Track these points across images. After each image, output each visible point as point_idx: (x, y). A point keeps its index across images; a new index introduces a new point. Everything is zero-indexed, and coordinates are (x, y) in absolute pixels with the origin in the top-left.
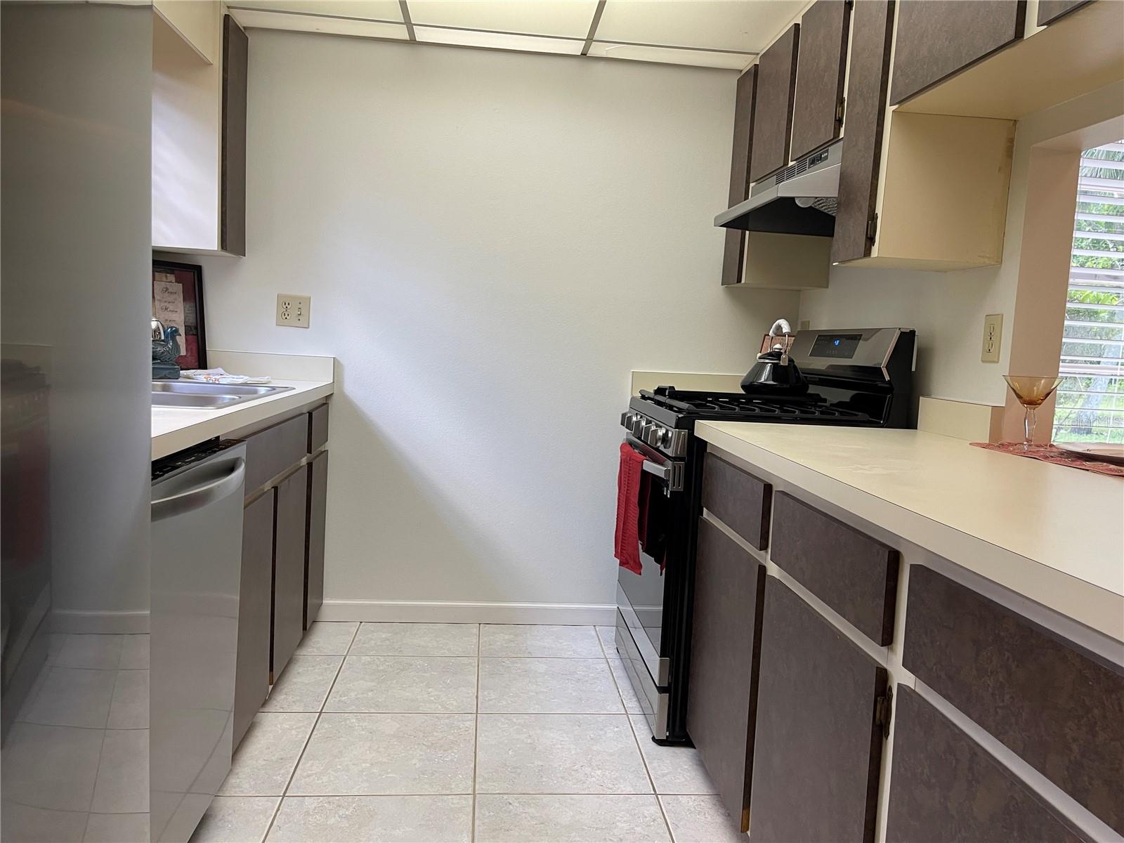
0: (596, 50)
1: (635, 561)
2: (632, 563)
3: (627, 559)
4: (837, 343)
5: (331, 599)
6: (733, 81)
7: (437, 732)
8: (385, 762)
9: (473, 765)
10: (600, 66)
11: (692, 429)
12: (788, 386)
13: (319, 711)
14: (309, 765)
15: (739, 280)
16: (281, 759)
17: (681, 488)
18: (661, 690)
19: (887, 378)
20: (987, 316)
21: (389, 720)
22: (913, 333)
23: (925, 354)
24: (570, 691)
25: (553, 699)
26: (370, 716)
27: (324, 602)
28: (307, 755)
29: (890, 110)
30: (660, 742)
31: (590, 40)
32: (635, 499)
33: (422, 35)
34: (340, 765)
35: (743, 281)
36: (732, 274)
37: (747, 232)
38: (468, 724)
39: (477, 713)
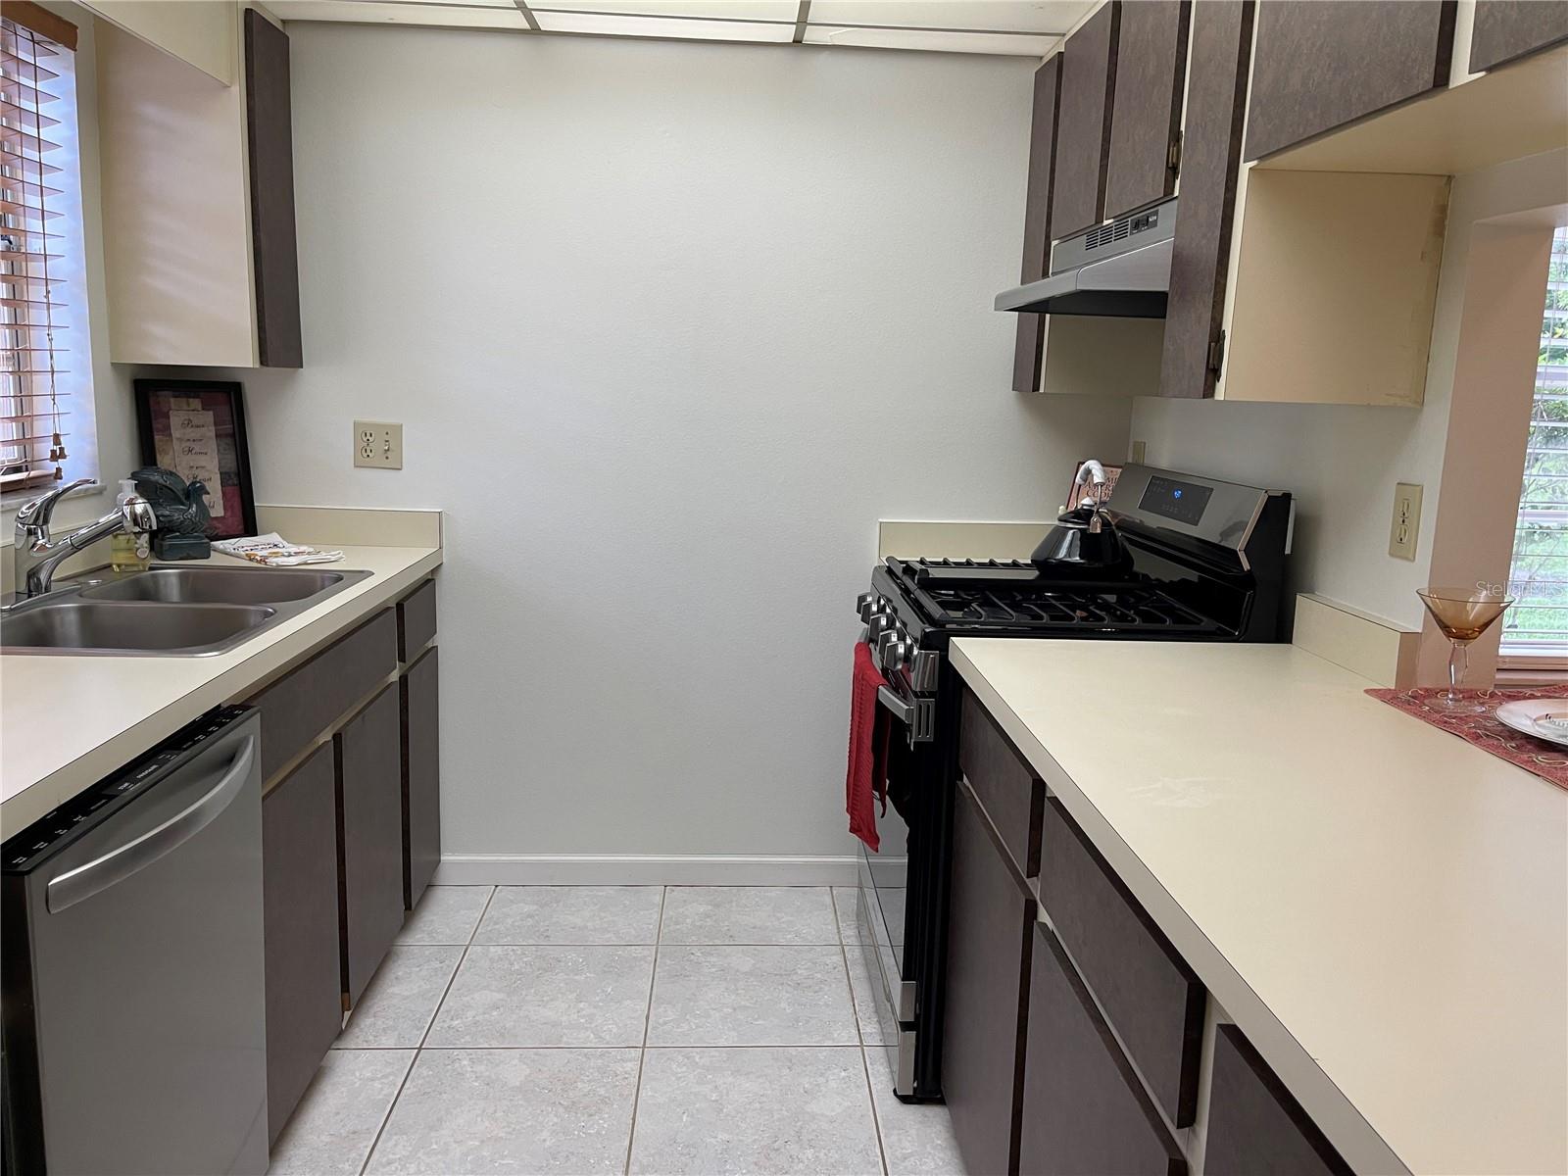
0: (812, 36)
1: (869, 830)
2: (865, 831)
3: (863, 828)
4: (1178, 494)
5: (454, 852)
6: (1029, 74)
7: (583, 1081)
8: (501, 1138)
9: (627, 1143)
10: (824, 58)
13: (418, 1046)
14: (392, 1142)
15: (1036, 388)
16: (354, 1133)
17: (929, 738)
18: (905, 1026)
19: (1246, 566)
20: (1398, 484)
21: (515, 1062)
22: (1287, 497)
23: (1307, 526)
24: (783, 1005)
25: (756, 1020)
26: (490, 1054)
27: (442, 858)
28: (392, 1125)
29: (1245, 168)
30: (905, 1100)
31: (802, 22)
32: (868, 742)
33: (546, 22)
34: (436, 1144)
35: (1042, 390)
36: (1028, 377)
37: (1048, 316)
38: (629, 1066)
39: (644, 1047)
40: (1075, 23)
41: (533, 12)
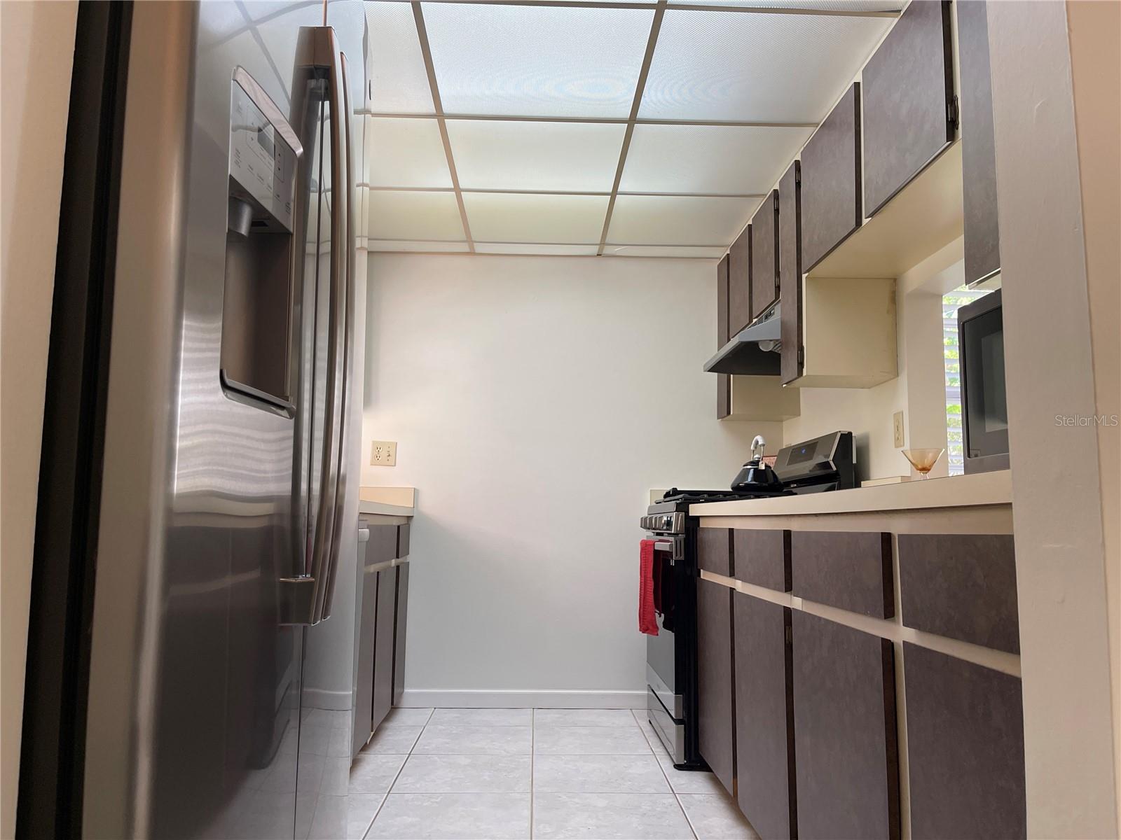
0: (608, 250)
1: (653, 626)
2: (651, 627)
3: (647, 626)
4: (803, 451)
6: (714, 267)
8: (462, 778)
9: (530, 782)
10: (612, 262)
11: (687, 512)
12: (767, 485)
13: (408, 754)
15: (729, 413)
16: (384, 776)
17: (682, 558)
18: (677, 722)
19: (835, 469)
20: (895, 414)
21: (463, 758)
22: (850, 434)
23: (863, 452)
26: (449, 756)
27: (405, 690)
28: (404, 773)
29: (804, 276)
30: (679, 767)
31: (603, 243)
32: (650, 575)
33: (479, 248)
34: (428, 779)
35: (731, 413)
36: (724, 410)
37: (732, 376)
38: (526, 759)
39: (533, 754)
40: (732, 240)
41: (475, 244)
